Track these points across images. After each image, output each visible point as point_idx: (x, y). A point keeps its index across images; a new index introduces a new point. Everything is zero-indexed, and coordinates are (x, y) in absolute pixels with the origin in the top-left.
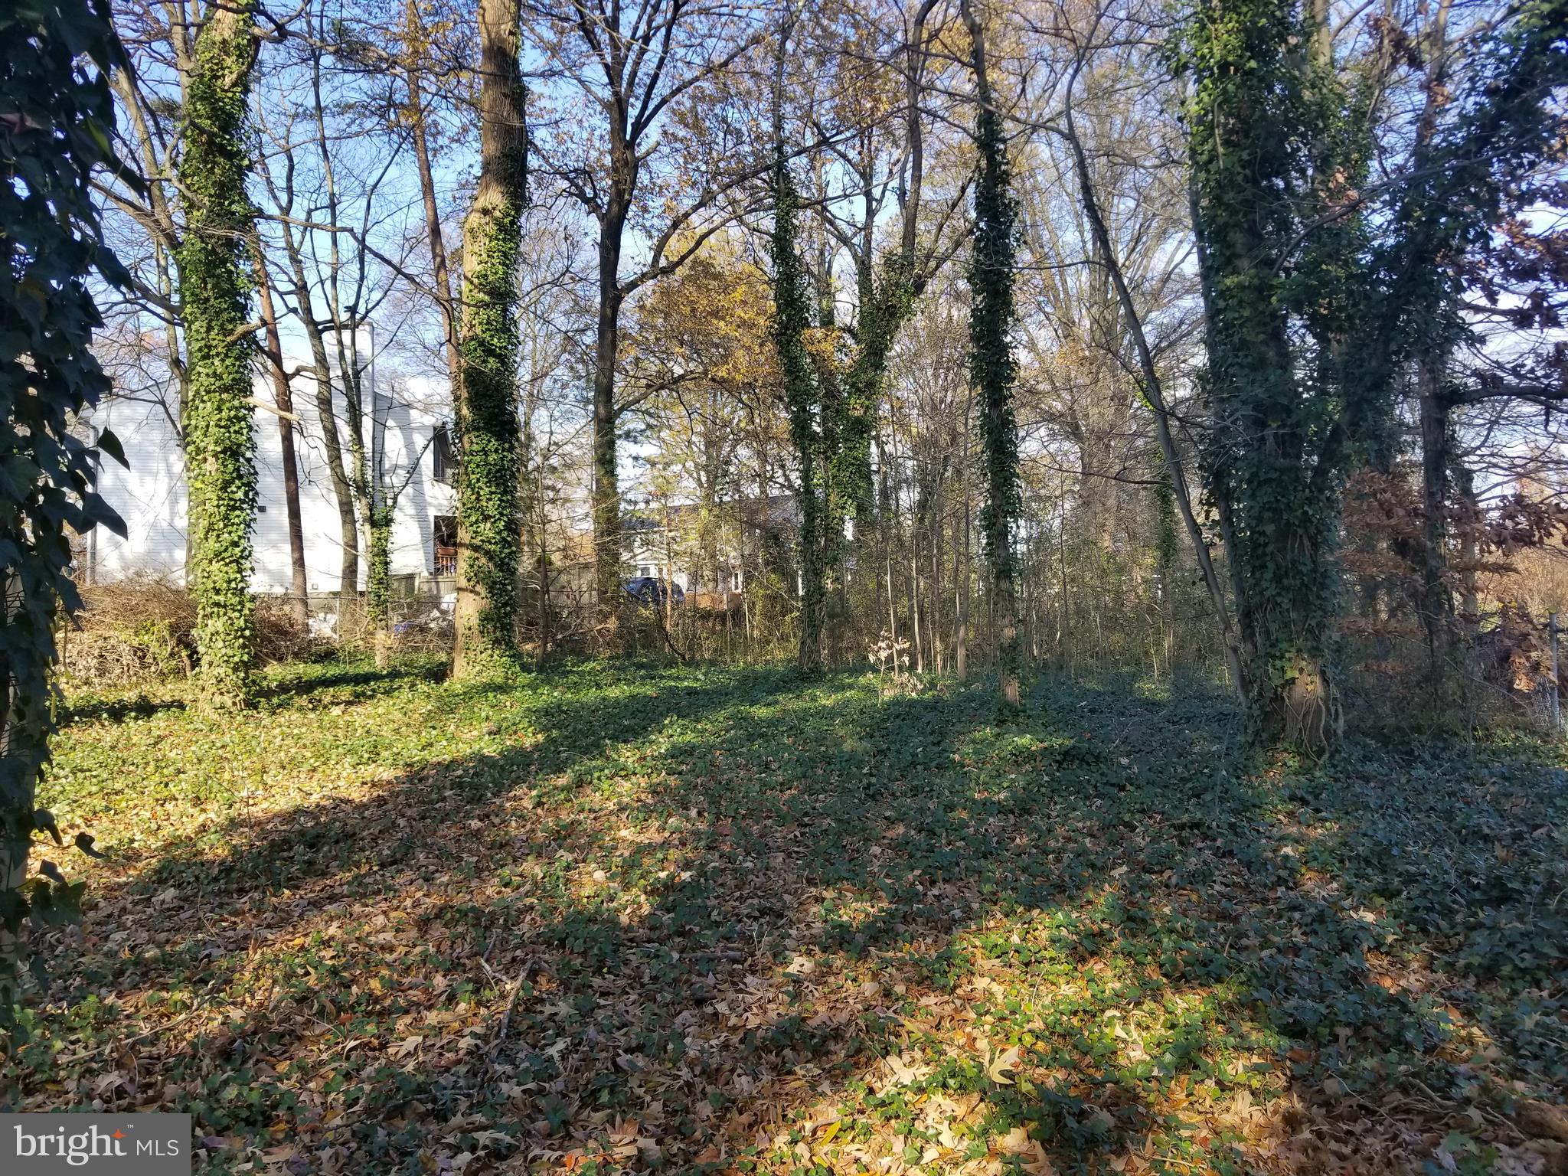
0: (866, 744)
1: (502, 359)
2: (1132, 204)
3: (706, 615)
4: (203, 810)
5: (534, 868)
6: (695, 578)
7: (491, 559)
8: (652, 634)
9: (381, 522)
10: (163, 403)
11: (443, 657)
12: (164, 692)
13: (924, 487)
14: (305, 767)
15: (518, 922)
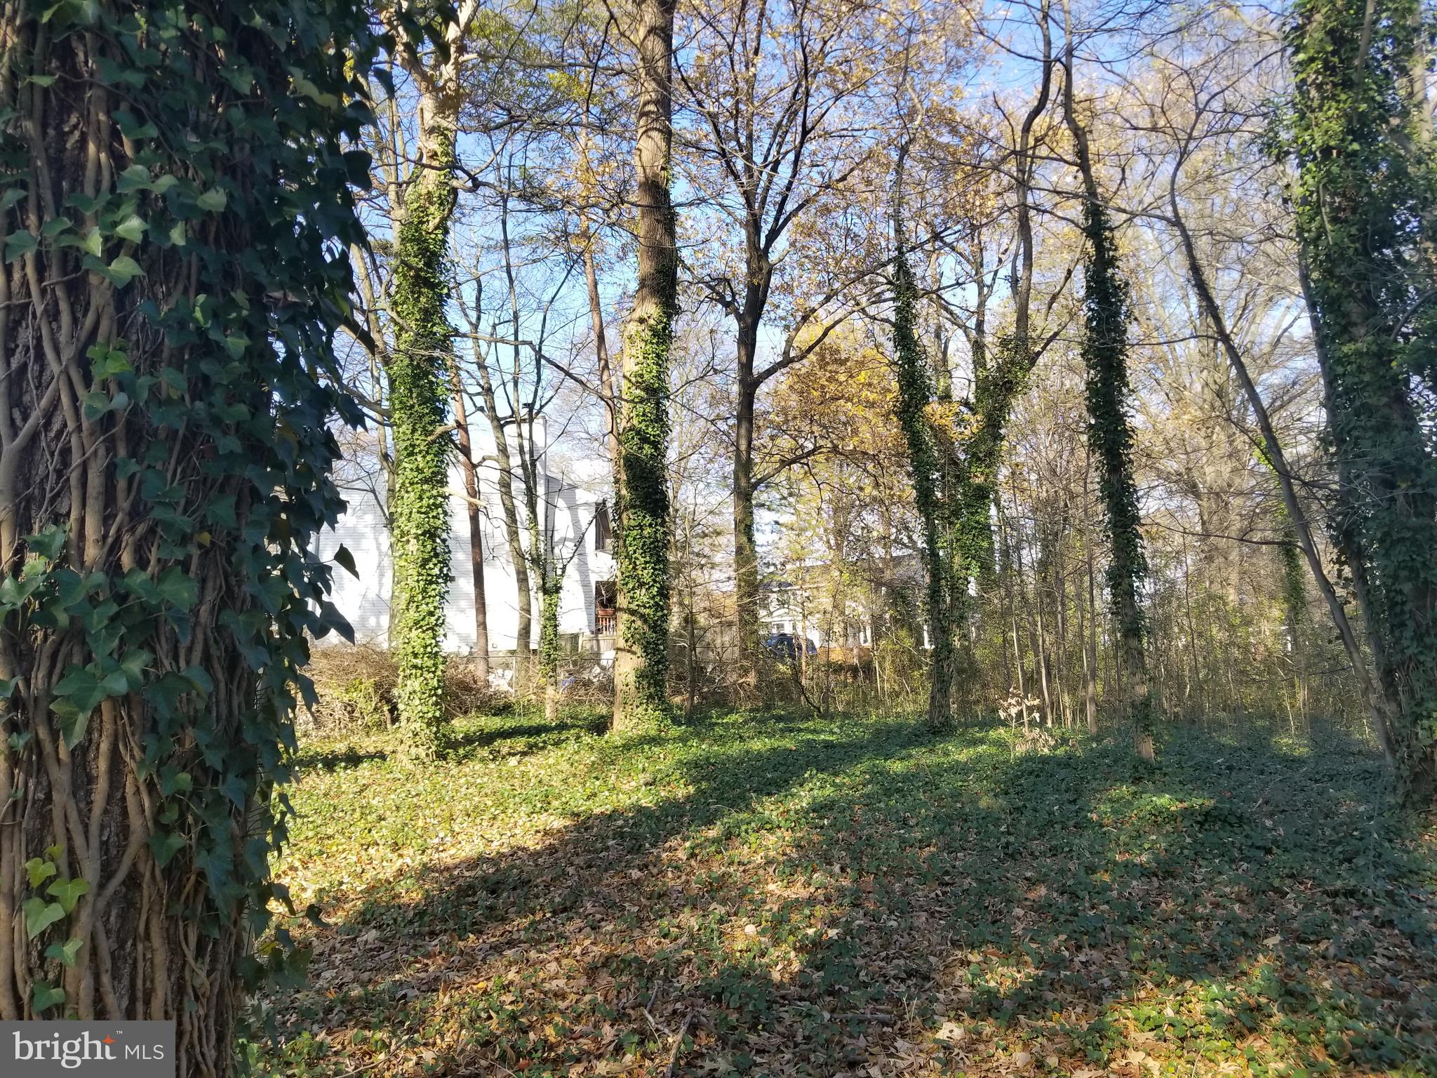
0: (1001, 801)
1: (655, 445)
2: (1236, 275)
3: (838, 668)
4: (401, 856)
5: (688, 919)
6: (828, 633)
7: (645, 621)
8: (789, 688)
9: (551, 590)
10: (373, 491)
11: (602, 710)
12: (368, 744)
13: (1045, 547)
14: (487, 816)
15: (677, 974)
